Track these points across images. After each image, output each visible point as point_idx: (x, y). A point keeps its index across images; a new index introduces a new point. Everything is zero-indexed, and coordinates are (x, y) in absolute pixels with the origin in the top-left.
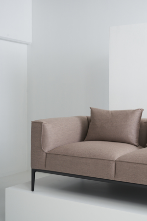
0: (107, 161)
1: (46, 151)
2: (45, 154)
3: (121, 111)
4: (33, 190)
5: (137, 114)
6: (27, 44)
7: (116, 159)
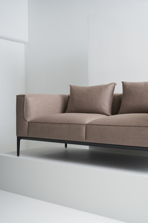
0: (79, 125)
1: (29, 120)
2: (27, 123)
3: (96, 86)
4: (18, 155)
5: (110, 88)
6: (25, 43)
7: (87, 123)
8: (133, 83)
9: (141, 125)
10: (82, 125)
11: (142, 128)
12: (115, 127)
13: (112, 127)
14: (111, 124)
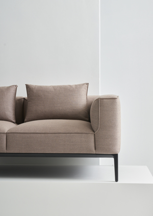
8: (41, 87)
9: (71, 132)
10: (2, 135)
11: (72, 134)
12: (42, 135)
13: (40, 135)
14: (37, 132)
